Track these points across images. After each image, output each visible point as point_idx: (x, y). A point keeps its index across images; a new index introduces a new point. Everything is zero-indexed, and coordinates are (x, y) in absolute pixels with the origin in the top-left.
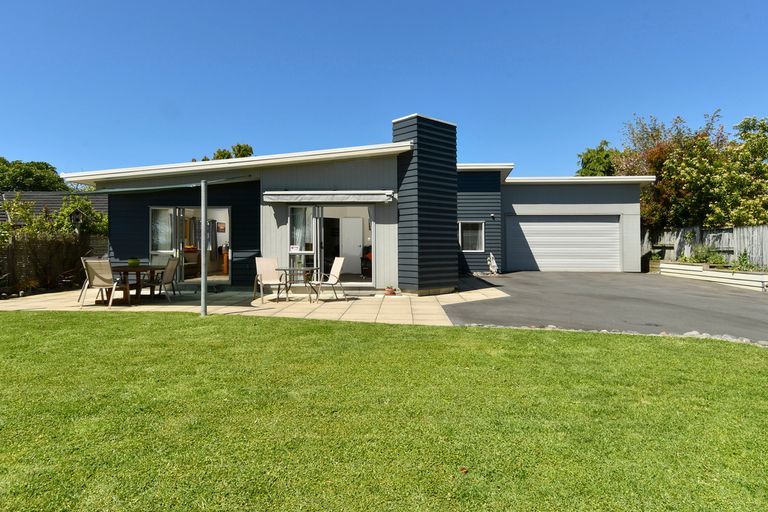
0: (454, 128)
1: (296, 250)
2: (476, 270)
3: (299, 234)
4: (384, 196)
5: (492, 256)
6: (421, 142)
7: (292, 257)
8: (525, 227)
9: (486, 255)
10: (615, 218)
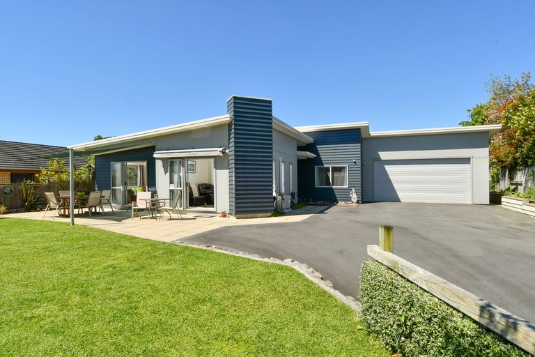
0: (270, 102)
1: (172, 187)
2: (342, 200)
3: (176, 177)
4: (217, 152)
5: (353, 190)
6: (237, 114)
7: (172, 192)
8: (388, 168)
9: (350, 189)
10: (467, 161)
